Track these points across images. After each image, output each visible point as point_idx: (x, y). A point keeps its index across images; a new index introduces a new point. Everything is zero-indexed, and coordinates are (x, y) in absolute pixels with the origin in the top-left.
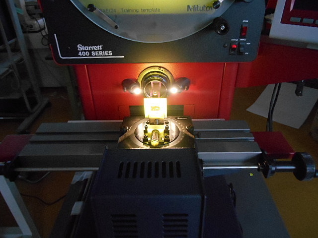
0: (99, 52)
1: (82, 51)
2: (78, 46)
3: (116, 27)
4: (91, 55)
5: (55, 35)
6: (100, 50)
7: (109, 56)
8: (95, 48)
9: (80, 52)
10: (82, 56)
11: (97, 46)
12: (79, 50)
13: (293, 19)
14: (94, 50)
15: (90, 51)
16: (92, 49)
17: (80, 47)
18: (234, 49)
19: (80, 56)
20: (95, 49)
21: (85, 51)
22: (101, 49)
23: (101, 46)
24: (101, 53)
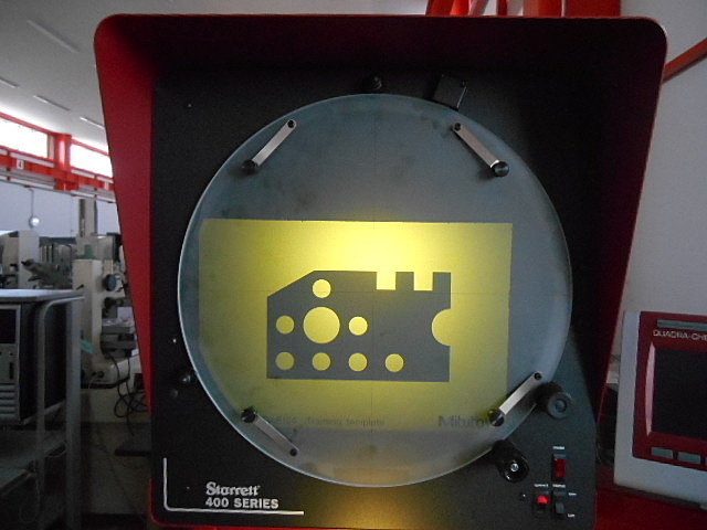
0: (251, 501)
1: (213, 497)
2: (208, 486)
3: (293, 453)
4: (231, 506)
5: (165, 460)
6: (252, 497)
7: (271, 509)
8: (243, 491)
9: (210, 499)
10: (213, 507)
11: (248, 487)
12: (208, 493)
13: (656, 451)
14: (240, 496)
15: (231, 498)
16: (237, 493)
17: (212, 488)
18: (542, 506)
19: (207, 507)
20: (243, 494)
21: (221, 497)
22: (256, 493)
23: (255, 489)
24: (254, 503)
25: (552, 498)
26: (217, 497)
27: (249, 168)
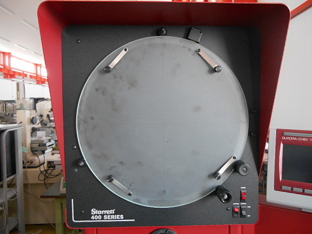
0: (111, 216)
1: (95, 215)
2: (92, 210)
3: (130, 195)
4: (103, 219)
5: (72, 200)
6: (112, 214)
7: (120, 219)
8: (107, 212)
9: (93, 216)
10: (95, 220)
11: (110, 210)
12: (92, 213)
13: (284, 187)
14: (107, 214)
15: (103, 215)
16: (105, 213)
17: (94, 211)
18: (237, 213)
19: (92, 220)
21: (98, 215)
23: (113, 211)
24: (113, 217)
25: (241, 209)
26: (96, 215)
27: (107, 70)
